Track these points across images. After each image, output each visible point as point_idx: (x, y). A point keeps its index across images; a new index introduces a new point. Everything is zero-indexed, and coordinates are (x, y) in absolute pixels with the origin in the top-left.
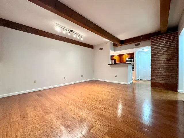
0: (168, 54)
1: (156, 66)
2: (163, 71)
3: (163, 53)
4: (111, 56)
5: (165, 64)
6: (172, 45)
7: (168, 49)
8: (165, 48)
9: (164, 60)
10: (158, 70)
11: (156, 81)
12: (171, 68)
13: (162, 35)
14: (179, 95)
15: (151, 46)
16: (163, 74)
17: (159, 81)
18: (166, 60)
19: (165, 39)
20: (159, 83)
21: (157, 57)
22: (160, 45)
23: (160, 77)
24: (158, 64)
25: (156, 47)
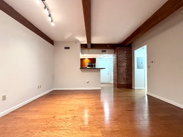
0: (127, 62)
1: (120, 71)
2: (125, 75)
3: (125, 61)
4: (81, 59)
5: (126, 69)
6: (129, 56)
7: (127, 58)
8: (125, 57)
9: (125, 67)
10: (122, 74)
11: (121, 83)
12: (129, 72)
13: (124, 47)
14: (135, 91)
15: (117, 55)
16: (124, 77)
17: (123, 83)
18: (127, 67)
19: (126, 51)
20: (123, 84)
21: (121, 64)
22: (122, 55)
23: (123, 80)
24: (122, 69)
25: (121, 56)
